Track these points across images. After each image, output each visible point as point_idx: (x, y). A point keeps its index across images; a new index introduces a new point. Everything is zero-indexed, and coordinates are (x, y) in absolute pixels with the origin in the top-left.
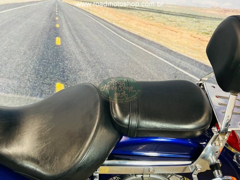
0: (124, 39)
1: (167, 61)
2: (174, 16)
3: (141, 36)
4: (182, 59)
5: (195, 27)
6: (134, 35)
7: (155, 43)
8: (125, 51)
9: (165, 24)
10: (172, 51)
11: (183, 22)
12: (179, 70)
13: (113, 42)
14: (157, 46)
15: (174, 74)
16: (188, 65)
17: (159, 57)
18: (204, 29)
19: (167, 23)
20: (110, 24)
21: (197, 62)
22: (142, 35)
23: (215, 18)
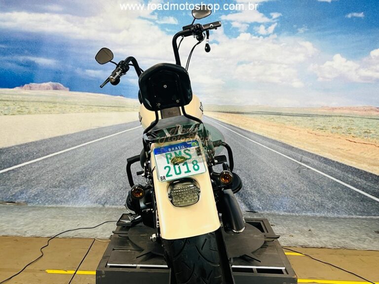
0: (250, 140)
1: (289, 156)
2: (292, 117)
3: (264, 135)
4: (303, 155)
5: (310, 124)
6: (259, 135)
7: (277, 142)
8: (252, 151)
9: (284, 124)
10: (293, 147)
11: (299, 121)
12: (300, 165)
13: (239, 143)
14: (280, 144)
15: (298, 169)
16: (309, 159)
17: (282, 153)
18: (318, 126)
19: (287, 123)
20: (237, 128)
21: (317, 156)
22: (266, 135)
23: (326, 116)
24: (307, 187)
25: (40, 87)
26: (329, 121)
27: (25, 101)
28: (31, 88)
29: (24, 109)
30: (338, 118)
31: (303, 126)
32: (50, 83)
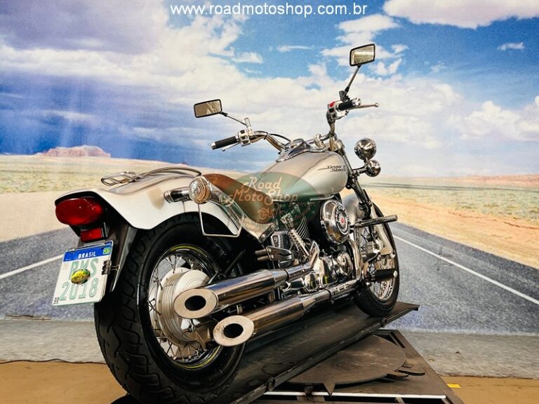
1: (424, 247)
2: (425, 191)
4: (443, 244)
5: (452, 201)
7: (405, 226)
9: (415, 201)
10: (428, 234)
11: (436, 196)
12: (438, 259)
14: (409, 229)
15: (435, 265)
16: (452, 251)
17: (413, 243)
18: (464, 203)
19: (418, 199)
21: (463, 246)
23: (474, 188)
24: (449, 291)
25: (70, 152)
26: (480, 197)
27: (49, 172)
28: (57, 154)
29: (48, 184)
30: (492, 191)
31: (442, 203)
32: (85, 146)
